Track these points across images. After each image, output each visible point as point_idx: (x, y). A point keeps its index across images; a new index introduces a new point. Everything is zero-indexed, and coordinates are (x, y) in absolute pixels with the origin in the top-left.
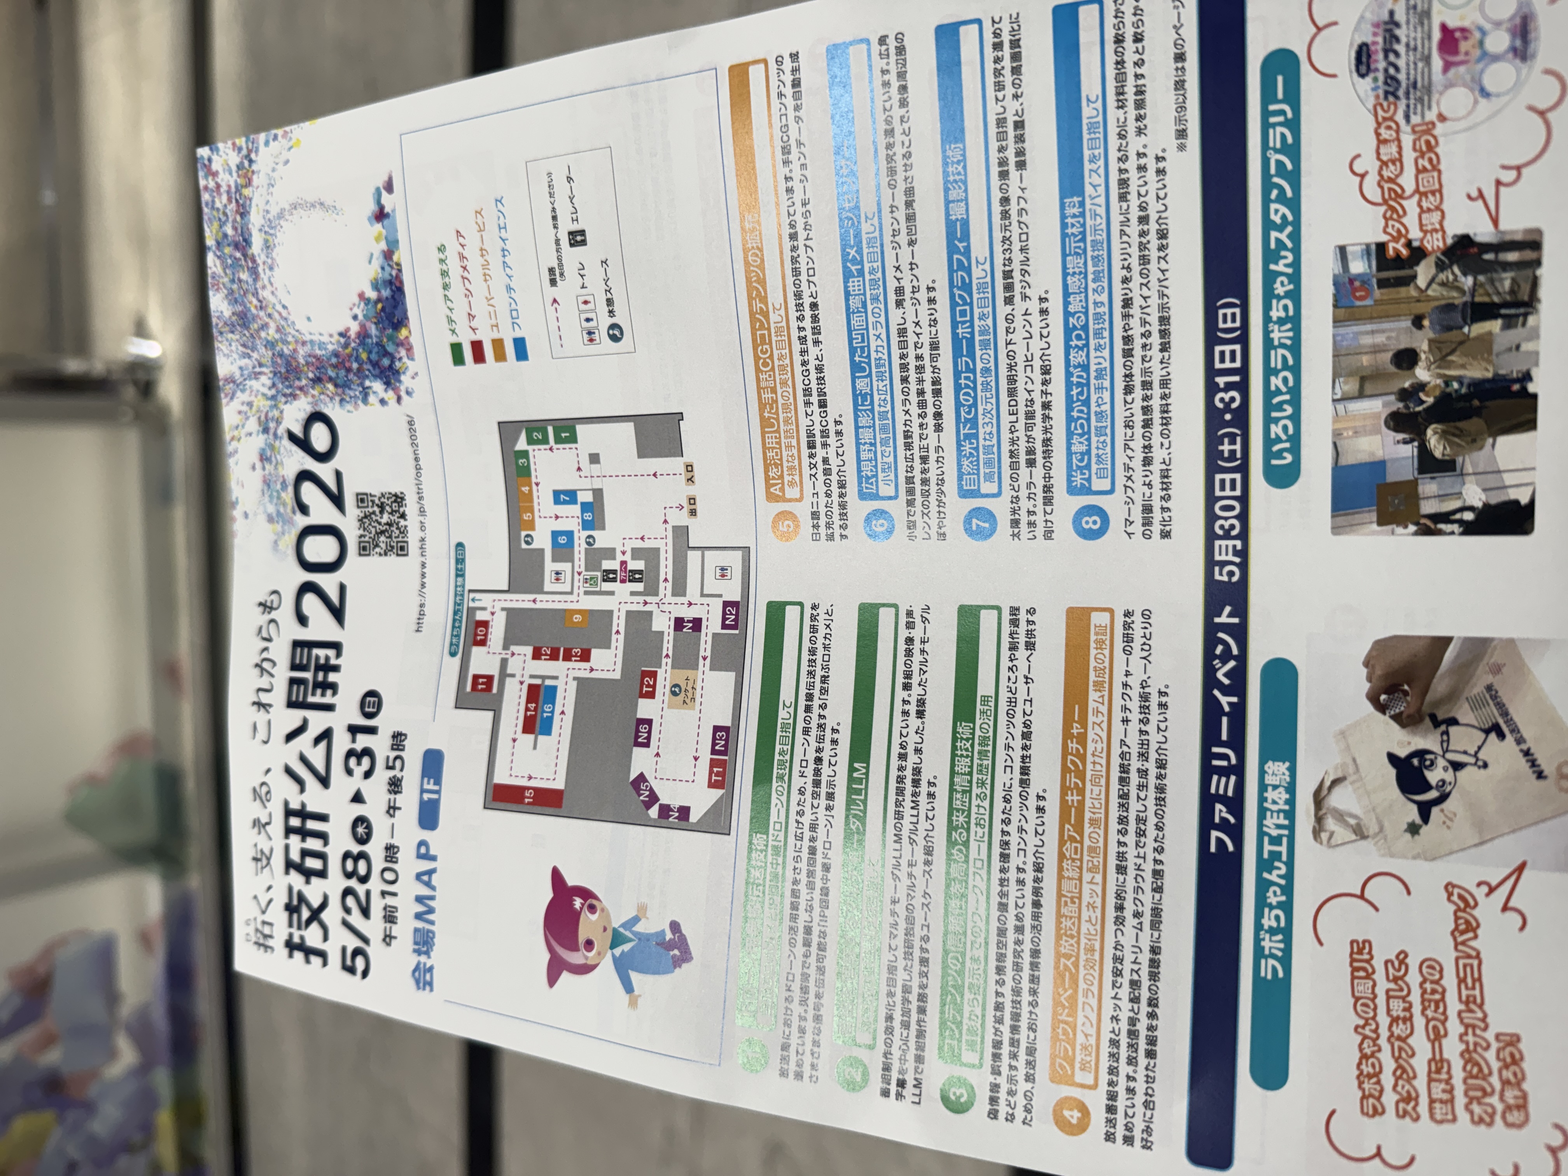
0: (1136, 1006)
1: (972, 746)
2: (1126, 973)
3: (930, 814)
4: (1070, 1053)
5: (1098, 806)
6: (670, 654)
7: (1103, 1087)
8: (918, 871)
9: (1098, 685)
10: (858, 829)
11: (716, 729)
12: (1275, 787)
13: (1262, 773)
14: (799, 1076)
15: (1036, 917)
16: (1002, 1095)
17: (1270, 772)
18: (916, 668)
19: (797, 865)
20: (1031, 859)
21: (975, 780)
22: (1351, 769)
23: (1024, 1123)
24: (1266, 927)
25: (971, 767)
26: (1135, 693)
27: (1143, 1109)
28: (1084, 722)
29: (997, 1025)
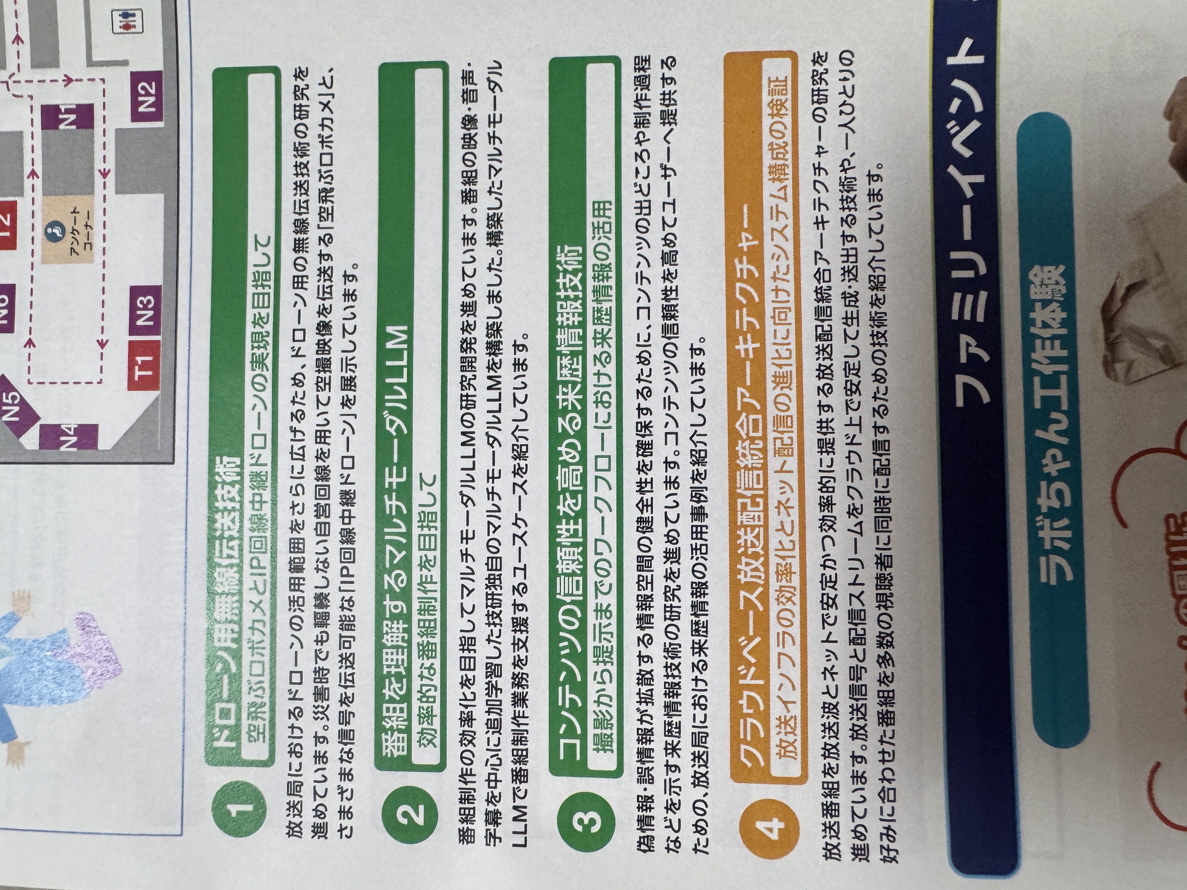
0: (859, 649)
1: (583, 281)
2: (842, 602)
3: (520, 396)
4: (762, 734)
5: (786, 354)
6: (39, 170)
7: (816, 777)
8: (503, 486)
9: (777, 172)
10: (399, 429)
11: (136, 292)
12: (1045, 303)
13: (1025, 284)
14: (320, 831)
15: (698, 533)
16: (658, 811)
17: (1037, 281)
18: (482, 165)
19: (297, 500)
20: (686, 446)
21: (590, 334)
22: (1153, 268)
23: (696, 850)
24: (1044, 510)
25: (583, 314)
26: (832, 179)
27: (880, 803)
28: (757, 231)
29: (643, 707)
